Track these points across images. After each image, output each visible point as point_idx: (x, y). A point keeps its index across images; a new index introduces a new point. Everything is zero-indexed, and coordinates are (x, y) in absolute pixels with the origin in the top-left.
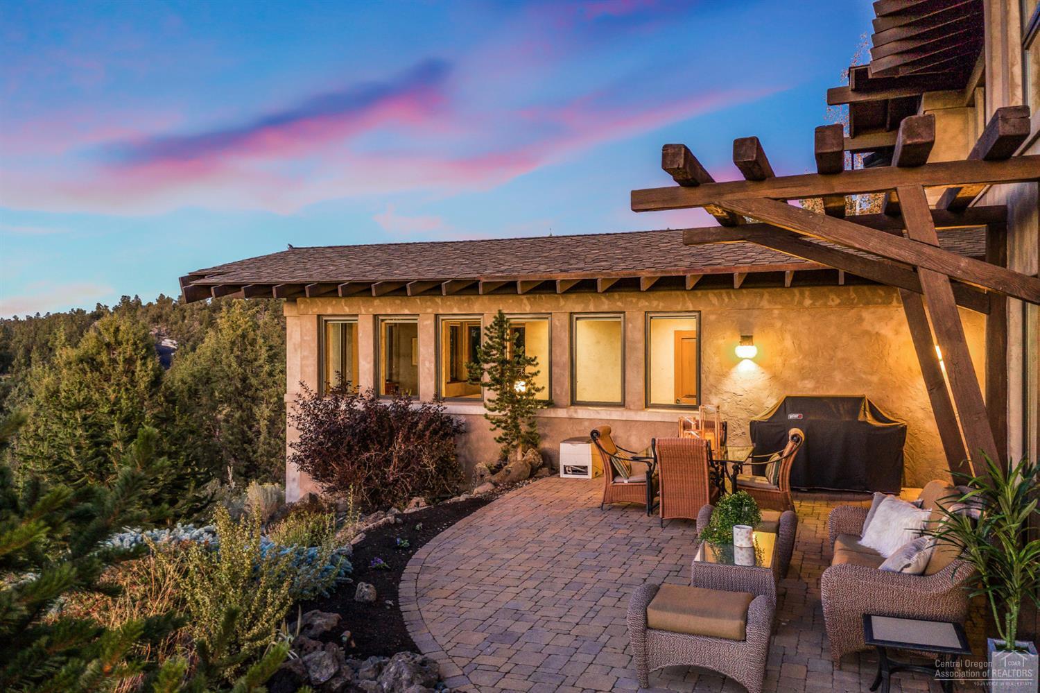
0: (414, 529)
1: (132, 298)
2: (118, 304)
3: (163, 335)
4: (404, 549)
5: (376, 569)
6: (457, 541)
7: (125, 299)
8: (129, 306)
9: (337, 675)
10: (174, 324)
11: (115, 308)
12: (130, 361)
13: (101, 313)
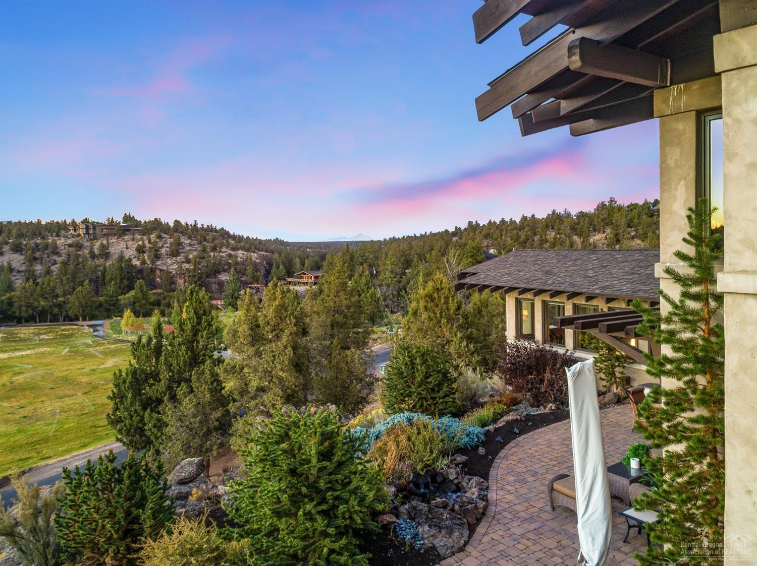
0: (527, 424)
1: (474, 223)
2: (466, 227)
3: (490, 247)
4: (516, 434)
5: (497, 441)
6: (542, 435)
7: (470, 223)
8: (473, 227)
9: (456, 478)
10: (496, 240)
11: (465, 229)
12: (447, 298)
13: (458, 231)
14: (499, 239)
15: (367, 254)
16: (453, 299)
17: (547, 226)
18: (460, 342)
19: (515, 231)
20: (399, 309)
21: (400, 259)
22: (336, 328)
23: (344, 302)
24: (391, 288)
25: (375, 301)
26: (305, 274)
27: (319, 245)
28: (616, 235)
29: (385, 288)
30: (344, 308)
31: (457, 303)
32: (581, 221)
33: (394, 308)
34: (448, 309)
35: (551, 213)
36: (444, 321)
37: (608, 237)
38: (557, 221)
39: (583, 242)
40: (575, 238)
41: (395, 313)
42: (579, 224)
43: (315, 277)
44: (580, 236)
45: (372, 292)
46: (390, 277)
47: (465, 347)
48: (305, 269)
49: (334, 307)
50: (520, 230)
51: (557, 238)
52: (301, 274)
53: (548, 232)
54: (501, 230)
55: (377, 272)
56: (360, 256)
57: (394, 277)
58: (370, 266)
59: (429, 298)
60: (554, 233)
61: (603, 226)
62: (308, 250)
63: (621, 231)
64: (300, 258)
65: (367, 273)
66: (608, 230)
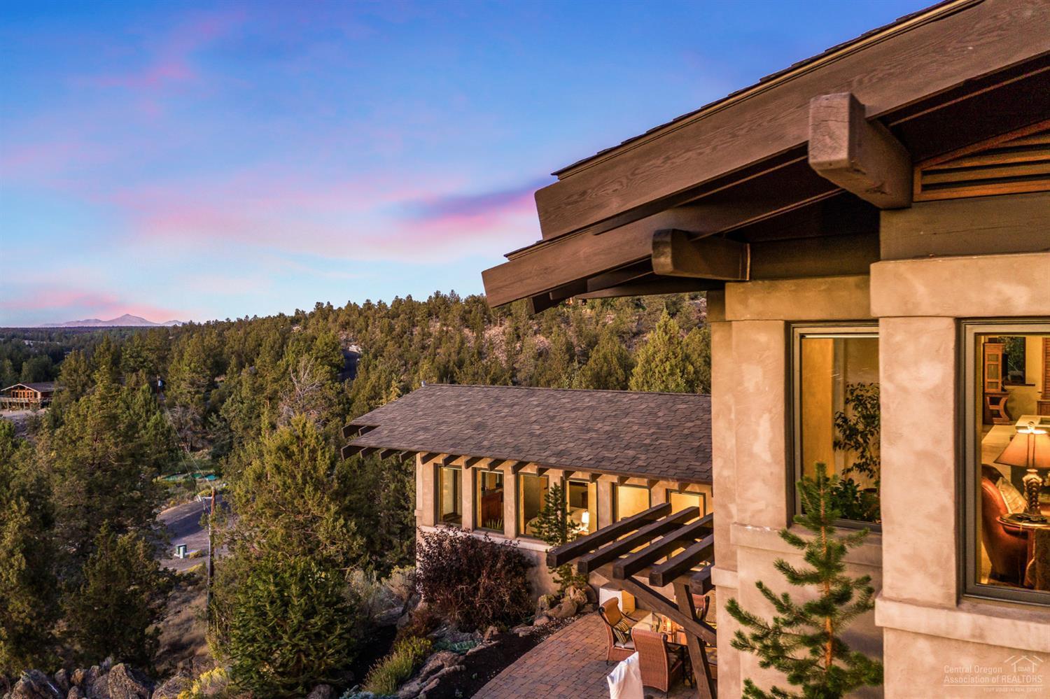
0: (471, 678)
1: (325, 305)
2: (313, 310)
3: (350, 341)
7: (319, 305)
8: (324, 312)
10: (360, 332)
11: (312, 314)
12: (313, 451)
13: (299, 318)
14: (364, 331)
15: (145, 354)
16: (324, 452)
17: (430, 315)
18: (336, 520)
19: (386, 320)
20: (206, 443)
21: (205, 361)
22: (96, 494)
23: (113, 449)
24: (191, 411)
25: (162, 434)
26: (22, 388)
27: (48, 333)
28: (517, 329)
29: (179, 409)
30: (112, 460)
31: (330, 458)
32: (473, 309)
33: (196, 442)
34: (315, 468)
35: (433, 296)
36: (309, 488)
37: (506, 331)
38: (443, 307)
39: (477, 338)
40: (466, 331)
41: (199, 450)
42: (470, 312)
43: (43, 394)
44: (472, 328)
45: (156, 419)
46: (189, 392)
47: (342, 527)
48: (23, 378)
49: (94, 459)
50: (393, 319)
51: (443, 330)
52: (16, 388)
53: (431, 323)
54: (366, 317)
55: (164, 383)
56: (131, 357)
57: (197, 392)
58: (152, 373)
59: (283, 452)
60: (439, 324)
61: (500, 317)
62: (27, 342)
63: (522, 324)
64: (12, 360)
65: (145, 386)
66: (507, 323)
